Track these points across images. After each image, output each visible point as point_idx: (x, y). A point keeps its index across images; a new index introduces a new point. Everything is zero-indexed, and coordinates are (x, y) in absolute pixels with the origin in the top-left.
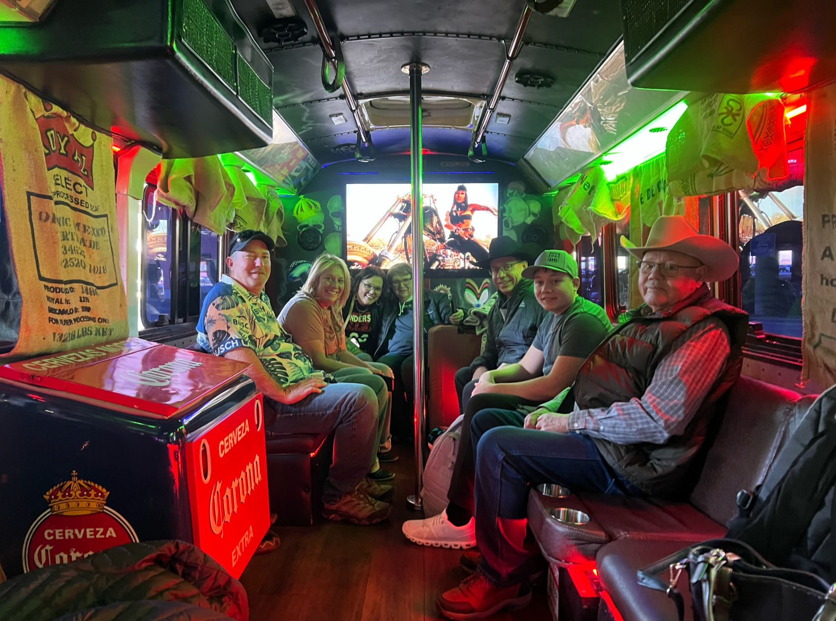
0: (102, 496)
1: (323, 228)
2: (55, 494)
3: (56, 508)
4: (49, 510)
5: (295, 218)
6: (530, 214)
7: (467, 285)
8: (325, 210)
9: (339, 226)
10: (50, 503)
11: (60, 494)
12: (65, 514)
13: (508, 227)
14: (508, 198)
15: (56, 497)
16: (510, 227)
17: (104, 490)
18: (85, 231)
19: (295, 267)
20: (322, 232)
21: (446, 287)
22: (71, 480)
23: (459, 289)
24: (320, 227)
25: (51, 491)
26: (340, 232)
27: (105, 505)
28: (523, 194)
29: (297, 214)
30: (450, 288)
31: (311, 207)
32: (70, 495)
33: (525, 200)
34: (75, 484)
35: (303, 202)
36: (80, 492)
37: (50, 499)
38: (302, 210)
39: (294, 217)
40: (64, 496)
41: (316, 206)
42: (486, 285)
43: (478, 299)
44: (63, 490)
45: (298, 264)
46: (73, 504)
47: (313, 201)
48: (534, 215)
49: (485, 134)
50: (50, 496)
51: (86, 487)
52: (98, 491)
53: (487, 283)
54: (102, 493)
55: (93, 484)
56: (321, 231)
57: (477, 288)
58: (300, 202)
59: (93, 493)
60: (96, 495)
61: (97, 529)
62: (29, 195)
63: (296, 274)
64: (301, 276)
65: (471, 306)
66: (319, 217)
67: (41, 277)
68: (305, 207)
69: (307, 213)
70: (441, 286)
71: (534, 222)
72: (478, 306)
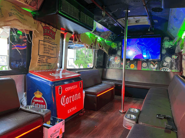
2: (35, 93)
3: (35, 96)
6: (170, 45)
7: (151, 63)
8: (118, 45)
14: (164, 41)
16: (164, 48)
18: (51, 47)
20: (117, 50)
21: (146, 63)
23: (149, 64)
26: (121, 50)
28: (168, 40)
33: (169, 42)
34: (38, 92)
35: (113, 43)
39: (111, 47)
42: (157, 63)
47: (115, 43)
54: (41, 94)
57: (154, 64)
61: (41, 100)
62: (39, 40)
63: (111, 59)
64: (112, 60)
65: (152, 68)
66: (116, 47)
67: (39, 55)
68: (114, 45)
69: (114, 46)
70: (144, 63)
71: (171, 48)
72: (154, 68)
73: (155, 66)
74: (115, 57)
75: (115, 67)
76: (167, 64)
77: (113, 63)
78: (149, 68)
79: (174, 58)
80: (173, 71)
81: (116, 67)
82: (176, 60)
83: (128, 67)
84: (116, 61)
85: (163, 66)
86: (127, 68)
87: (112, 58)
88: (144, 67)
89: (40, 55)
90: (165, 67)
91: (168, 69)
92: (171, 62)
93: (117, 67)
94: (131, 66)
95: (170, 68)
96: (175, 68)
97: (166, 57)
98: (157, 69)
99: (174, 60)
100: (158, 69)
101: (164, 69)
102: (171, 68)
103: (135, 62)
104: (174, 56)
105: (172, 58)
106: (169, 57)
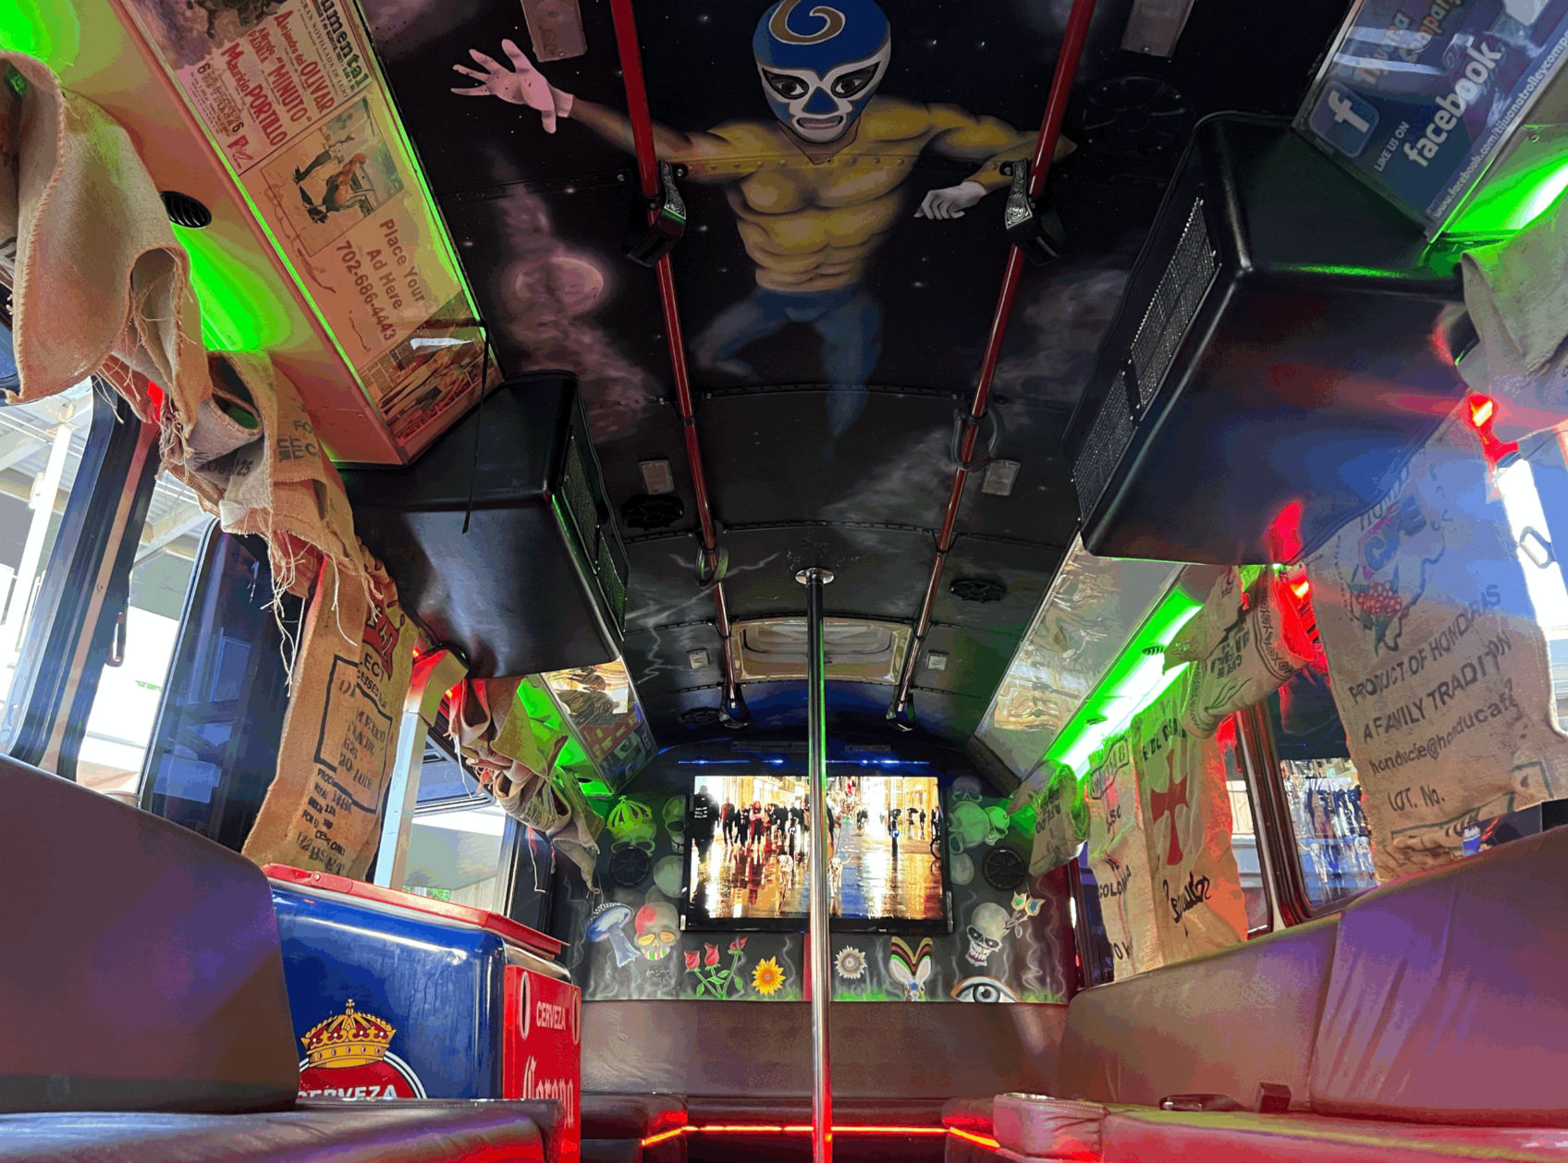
0: (385, 1037)
1: (653, 849)
2: (318, 1035)
3: (316, 1056)
4: (307, 1060)
5: (609, 832)
6: (992, 829)
7: (894, 948)
8: (658, 820)
9: (679, 845)
10: (309, 1049)
11: (325, 1036)
12: (328, 1066)
13: (959, 849)
14: (955, 803)
15: (319, 1041)
16: (962, 849)
17: (388, 1028)
18: (367, 723)
19: (602, 914)
20: (650, 855)
21: (857, 950)
22: (344, 1013)
23: (880, 955)
24: (649, 846)
25: (314, 1031)
26: (680, 855)
27: (388, 1049)
28: (978, 798)
29: (613, 825)
30: (864, 954)
31: (635, 814)
32: (340, 1037)
33: (983, 806)
34: (349, 1019)
35: (623, 807)
36: (354, 1031)
37: (311, 1043)
38: (621, 819)
39: (608, 830)
40: (330, 1038)
41: (644, 812)
42: (927, 949)
43: (914, 973)
44: (330, 1030)
45: (608, 910)
46: (341, 1051)
47: (640, 805)
48: (1000, 831)
49: (912, 691)
50: (311, 1039)
51: (364, 1023)
52: (379, 1028)
53: (928, 945)
54: (385, 1032)
55: (373, 1019)
56: (649, 853)
57: (910, 953)
58: (618, 807)
59: (372, 1031)
60: (377, 1036)
61: (371, 1088)
62: (337, 658)
63: (603, 925)
64: (610, 929)
65: (902, 987)
66: (648, 832)
67: (318, 759)
68: (626, 814)
69: (630, 824)
70: (849, 950)
71: (1000, 844)
72: (914, 986)
73: (916, 966)
74: (635, 905)
75: (640, 989)
76: (988, 952)
77: (626, 957)
78: (880, 984)
79: (1023, 912)
80: (1032, 1000)
81: (649, 988)
82: (1039, 923)
83: (739, 983)
84: (644, 941)
85: (969, 971)
86: (732, 989)
87: (612, 918)
88: (849, 983)
89: (323, 762)
90: (981, 972)
91: (998, 990)
92: (1011, 938)
93: (656, 984)
94: (757, 973)
95: (1009, 984)
96: (1042, 980)
97: (976, 905)
98: (931, 986)
99: (1023, 925)
100: (940, 991)
101: (976, 986)
102: (1017, 983)
103: (788, 945)
104: (1024, 896)
105: (1011, 911)
106: (993, 906)
